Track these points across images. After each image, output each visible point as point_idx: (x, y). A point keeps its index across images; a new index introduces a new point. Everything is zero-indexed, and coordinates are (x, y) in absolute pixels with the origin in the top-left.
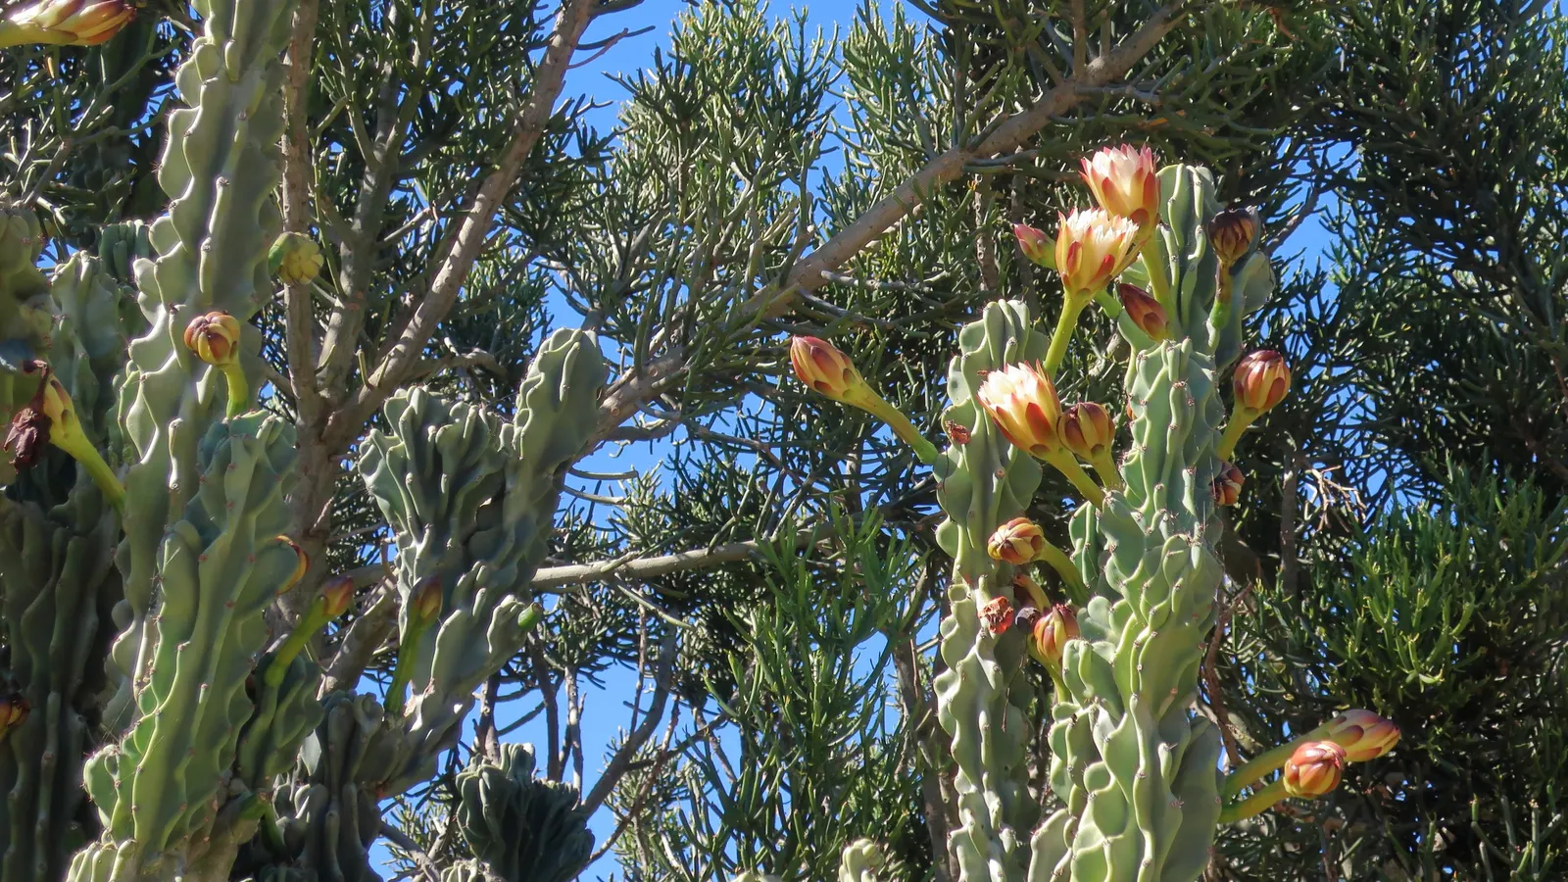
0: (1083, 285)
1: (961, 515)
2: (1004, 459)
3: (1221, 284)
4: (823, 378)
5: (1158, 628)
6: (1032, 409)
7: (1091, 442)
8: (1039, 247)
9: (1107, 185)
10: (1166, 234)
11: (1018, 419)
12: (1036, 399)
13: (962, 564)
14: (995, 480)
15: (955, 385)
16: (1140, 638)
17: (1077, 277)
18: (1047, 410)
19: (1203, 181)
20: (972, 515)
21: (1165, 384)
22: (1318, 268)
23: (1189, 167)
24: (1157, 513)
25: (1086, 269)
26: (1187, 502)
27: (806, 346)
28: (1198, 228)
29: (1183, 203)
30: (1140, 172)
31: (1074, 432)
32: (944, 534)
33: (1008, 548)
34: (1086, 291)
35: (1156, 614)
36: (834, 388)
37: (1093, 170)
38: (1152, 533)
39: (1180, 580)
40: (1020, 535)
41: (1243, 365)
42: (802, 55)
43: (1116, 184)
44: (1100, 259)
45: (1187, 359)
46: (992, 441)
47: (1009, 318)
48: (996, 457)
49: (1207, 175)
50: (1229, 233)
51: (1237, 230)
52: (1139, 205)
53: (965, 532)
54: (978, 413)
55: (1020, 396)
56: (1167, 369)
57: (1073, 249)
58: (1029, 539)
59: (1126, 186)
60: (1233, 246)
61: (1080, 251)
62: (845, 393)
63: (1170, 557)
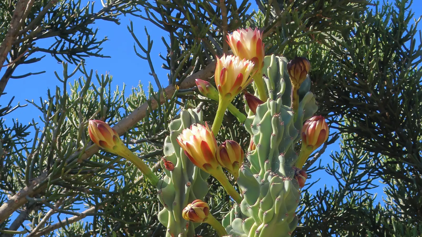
0: (228, 92)
1: (170, 206)
2: (190, 180)
3: (294, 99)
4: (103, 139)
5: (268, 223)
6: (203, 143)
7: (233, 160)
8: (207, 88)
9: (239, 45)
10: (267, 81)
11: (197, 150)
12: (205, 140)
13: (170, 228)
14: (186, 187)
15: (167, 149)
16: (259, 229)
17: (225, 86)
18: (211, 146)
19: (284, 63)
20: (175, 204)
21: (269, 117)
22: (326, 188)
23: (277, 57)
24: (266, 172)
25: (230, 81)
26: (281, 170)
27: (95, 124)
28: (282, 80)
29: (275, 69)
30: (255, 37)
31: (225, 155)
32: (162, 216)
33: (192, 213)
34: (229, 94)
35: (267, 214)
36: (109, 144)
37: (232, 37)
38: (264, 182)
39: (279, 197)
40: (198, 206)
41: (306, 124)
42: (110, 95)
43: (243, 44)
44: (236, 77)
45: (279, 107)
46: (185, 172)
47: (193, 116)
48: (186, 178)
49: (285, 60)
50: (298, 66)
51: (301, 65)
52: (254, 55)
53: (172, 213)
54: (178, 159)
55: (198, 137)
56: (270, 111)
57: (223, 71)
58: (203, 208)
59: (248, 45)
60: (299, 74)
61: (226, 72)
62: (114, 148)
63: (274, 185)
